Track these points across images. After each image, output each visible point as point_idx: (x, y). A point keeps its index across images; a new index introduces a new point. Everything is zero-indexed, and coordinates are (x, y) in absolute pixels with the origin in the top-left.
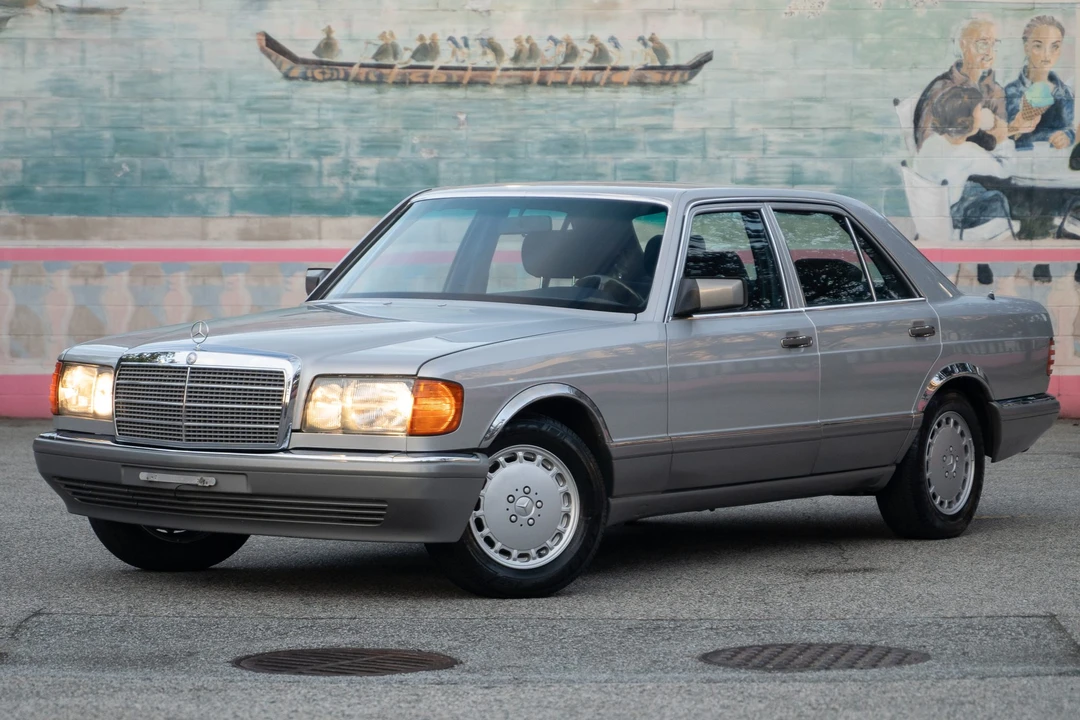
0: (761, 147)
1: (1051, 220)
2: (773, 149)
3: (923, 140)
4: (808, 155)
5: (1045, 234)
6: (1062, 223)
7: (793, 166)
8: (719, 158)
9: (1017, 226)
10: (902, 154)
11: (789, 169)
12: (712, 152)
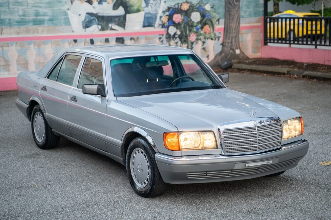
0: (26, 5)
1: (108, 25)
2: (30, 5)
3: (73, 2)
4: (41, 7)
5: (107, 29)
6: (112, 26)
7: (36, 11)
8: (13, 8)
9: (100, 27)
10: (68, 7)
11: (35, 12)
12: (11, 6)
